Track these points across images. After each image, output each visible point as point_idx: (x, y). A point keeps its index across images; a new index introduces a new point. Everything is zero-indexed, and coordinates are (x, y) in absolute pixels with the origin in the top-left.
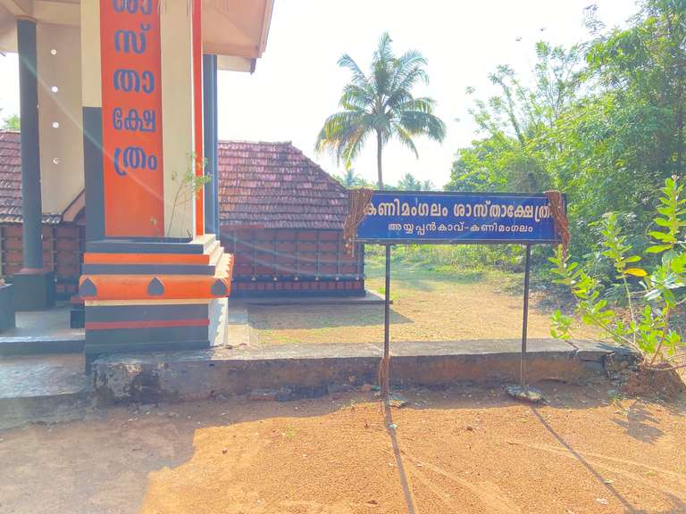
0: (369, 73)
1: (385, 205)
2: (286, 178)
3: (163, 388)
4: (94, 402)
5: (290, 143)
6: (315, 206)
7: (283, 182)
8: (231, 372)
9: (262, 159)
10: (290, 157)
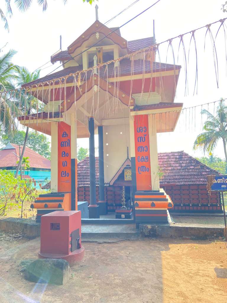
0: (216, 115)
1: (219, 180)
2: (183, 165)
3: (157, 233)
4: (140, 235)
5: (183, 151)
6: (196, 175)
7: (181, 166)
8: (176, 230)
9: (172, 158)
10: (183, 157)
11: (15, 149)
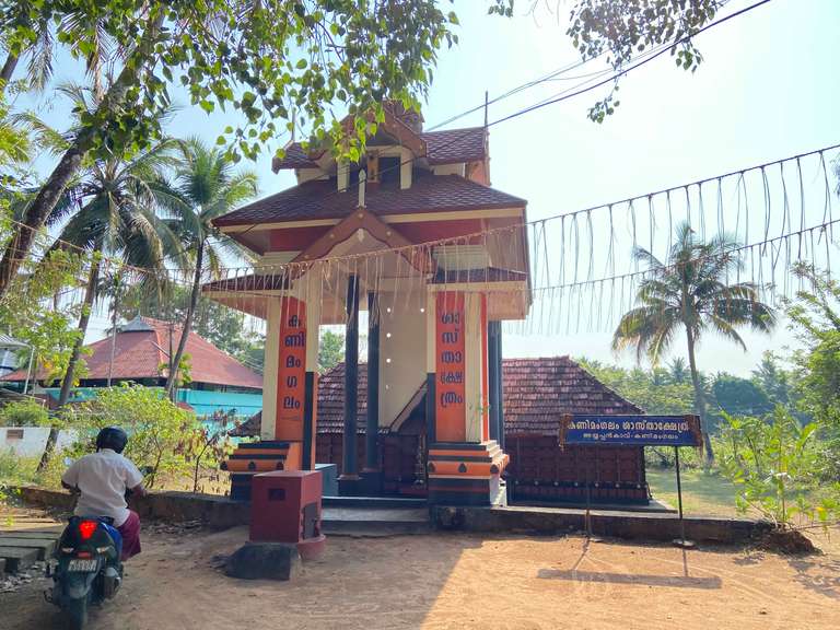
2: (563, 390)
4: (435, 526)
5: (567, 357)
7: (560, 393)
9: (542, 373)
10: (567, 370)
11: (153, 331)
